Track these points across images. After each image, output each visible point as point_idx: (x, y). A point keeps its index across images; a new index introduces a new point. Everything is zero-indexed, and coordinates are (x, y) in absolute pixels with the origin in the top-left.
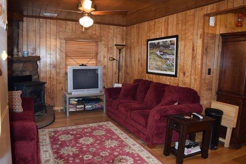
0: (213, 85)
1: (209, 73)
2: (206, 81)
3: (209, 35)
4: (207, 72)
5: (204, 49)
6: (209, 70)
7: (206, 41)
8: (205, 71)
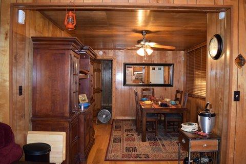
0: (26, 109)
1: (21, 93)
2: (18, 106)
3: (18, 36)
4: (18, 91)
5: (13, 57)
6: (21, 88)
7: (14, 45)
8: (16, 90)
